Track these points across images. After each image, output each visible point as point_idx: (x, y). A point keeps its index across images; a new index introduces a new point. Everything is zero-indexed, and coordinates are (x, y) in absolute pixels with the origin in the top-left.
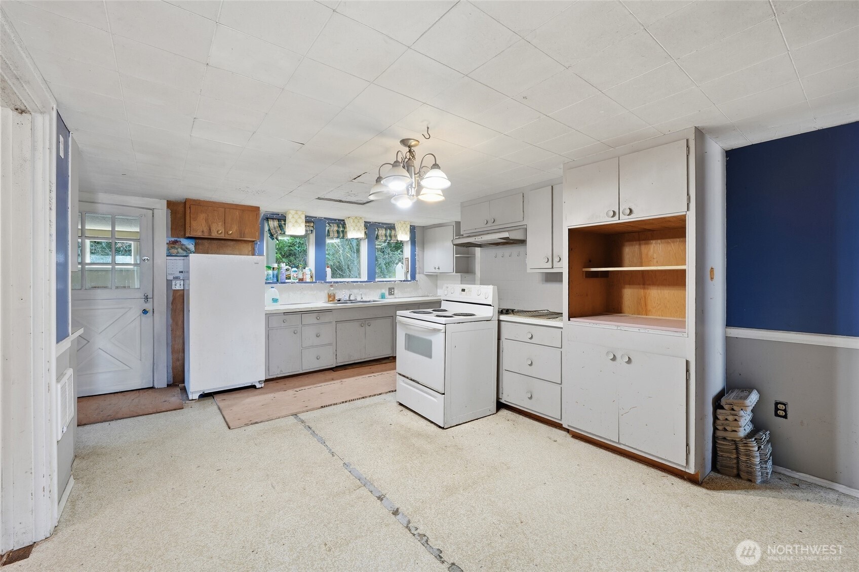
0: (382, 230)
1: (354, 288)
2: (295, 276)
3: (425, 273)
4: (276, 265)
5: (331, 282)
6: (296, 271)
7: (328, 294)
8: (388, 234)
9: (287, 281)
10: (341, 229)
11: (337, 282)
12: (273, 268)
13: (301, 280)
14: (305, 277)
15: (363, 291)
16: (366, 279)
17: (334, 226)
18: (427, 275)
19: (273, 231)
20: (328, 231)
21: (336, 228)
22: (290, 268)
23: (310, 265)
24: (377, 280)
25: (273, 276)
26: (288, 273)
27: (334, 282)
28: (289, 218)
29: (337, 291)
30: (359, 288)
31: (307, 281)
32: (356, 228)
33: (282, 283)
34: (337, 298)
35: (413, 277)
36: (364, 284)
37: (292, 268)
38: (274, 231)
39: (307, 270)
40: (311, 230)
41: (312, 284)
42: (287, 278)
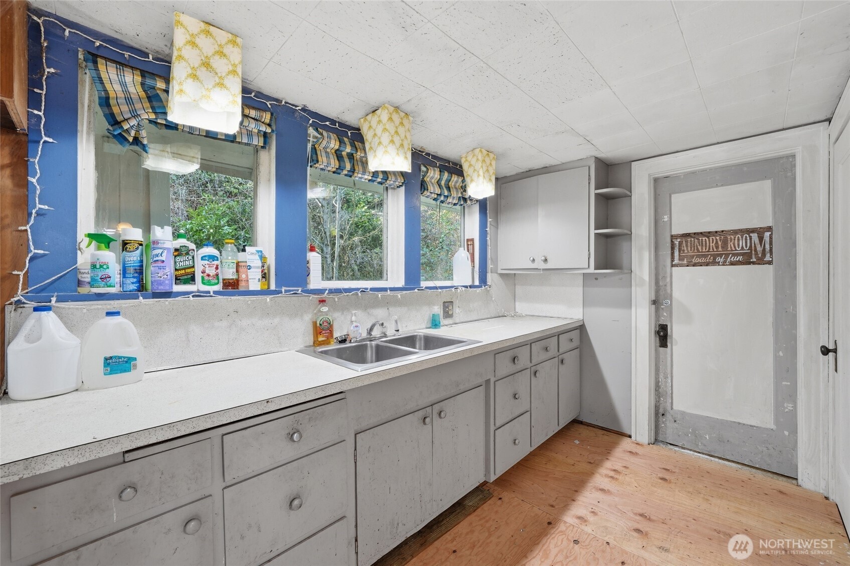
0: (434, 170)
1: (376, 304)
2: (212, 272)
3: (500, 271)
4: (136, 234)
5: (320, 292)
6: (212, 258)
7: (315, 323)
8: (443, 183)
9: (177, 288)
10: (348, 149)
11: (338, 291)
12: (125, 244)
13: (232, 286)
14: (244, 276)
15: (396, 312)
16: (401, 283)
17: (329, 137)
18: (502, 275)
19: (121, 110)
20: (314, 149)
21: (334, 144)
22: (192, 246)
23: (259, 241)
24: (424, 284)
25: (124, 272)
26: (183, 262)
27: (331, 291)
28: (179, 71)
29: (337, 315)
30: (388, 303)
31: (251, 288)
32: (397, 140)
33: (157, 295)
34: (337, 334)
35: (483, 280)
36: (399, 295)
37: (200, 244)
38: (125, 108)
39: (250, 256)
40: (265, 135)
41: (268, 298)
42: (178, 280)
